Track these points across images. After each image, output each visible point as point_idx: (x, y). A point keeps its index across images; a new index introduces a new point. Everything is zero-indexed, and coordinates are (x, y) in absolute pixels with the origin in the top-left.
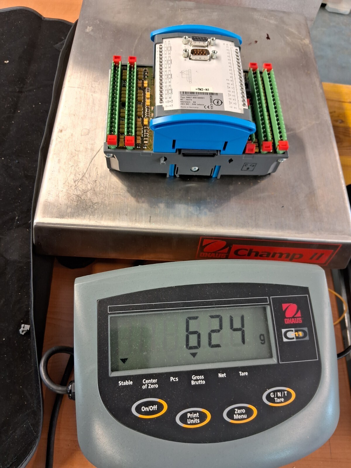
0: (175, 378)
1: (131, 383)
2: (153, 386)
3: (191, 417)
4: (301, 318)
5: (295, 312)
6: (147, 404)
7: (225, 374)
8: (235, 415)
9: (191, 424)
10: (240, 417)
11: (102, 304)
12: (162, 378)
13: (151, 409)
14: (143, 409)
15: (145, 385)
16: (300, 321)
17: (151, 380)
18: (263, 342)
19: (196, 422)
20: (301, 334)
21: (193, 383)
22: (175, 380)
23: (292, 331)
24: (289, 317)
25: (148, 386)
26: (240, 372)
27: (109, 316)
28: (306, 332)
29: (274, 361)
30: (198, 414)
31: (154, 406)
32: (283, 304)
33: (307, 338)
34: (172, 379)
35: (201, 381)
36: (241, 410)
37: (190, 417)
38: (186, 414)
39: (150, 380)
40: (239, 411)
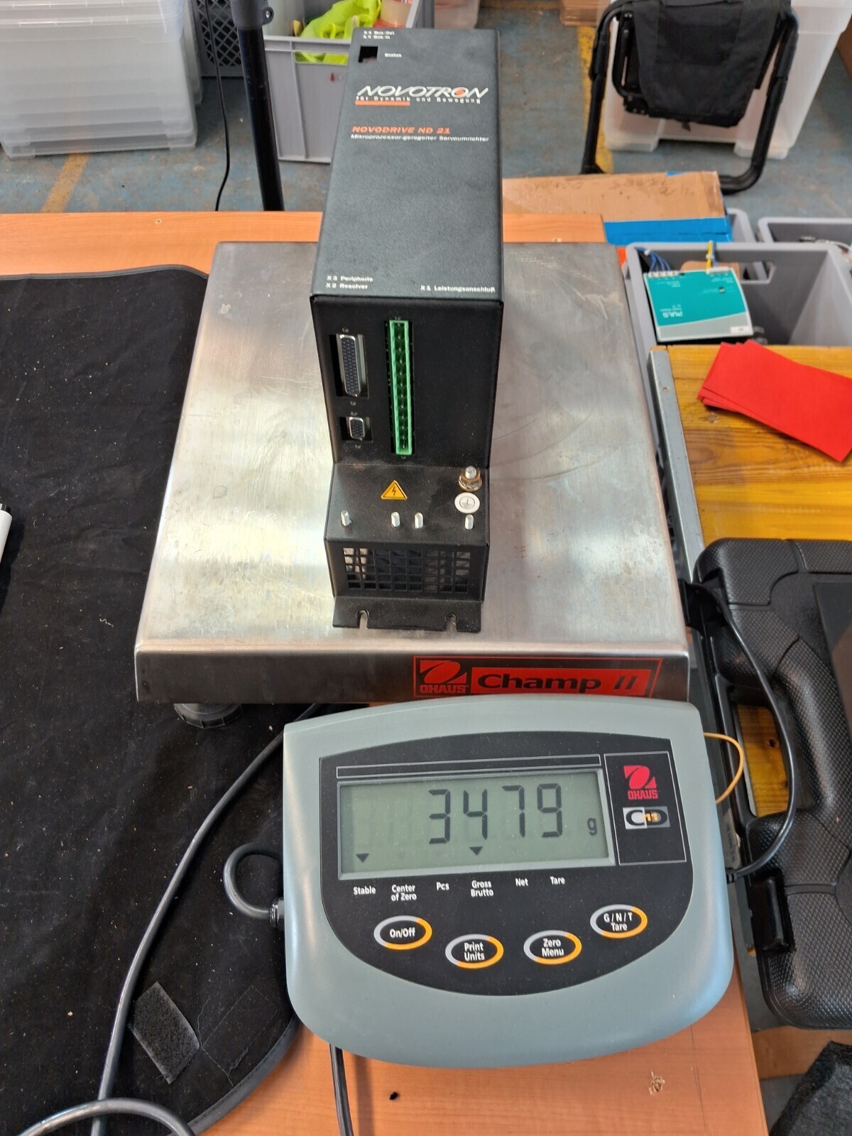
0: (443, 885)
1: (373, 891)
2: (408, 897)
3: (471, 949)
4: (656, 791)
5: (646, 781)
6: (398, 926)
7: (526, 880)
8: (543, 950)
9: (470, 962)
10: (552, 953)
11: (328, 765)
12: (424, 884)
13: (406, 933)
14: (393, 933)
15: (395, 894)
16: (654, 795)
17: (404, 885)
18: (593, 832)
19: (479, 958)
20: (656, 817)
21: (473, 893)
22: (442, 888)
23: (641, 811)
24: (634, 788)
25: (400, 896)
26: (552, 878)
27: (339, 783)
28: (665, 814)
29: (611, 861)
30: (481, 945)
31: (410, 928)
32: (625, 767)
33: (667, 824)
34: (439, 885)
35: (487, 890)
36: (554, 941)
37: (468, 950)
38: (462, 945)
39: (403, 887)
40: (551, 943)
